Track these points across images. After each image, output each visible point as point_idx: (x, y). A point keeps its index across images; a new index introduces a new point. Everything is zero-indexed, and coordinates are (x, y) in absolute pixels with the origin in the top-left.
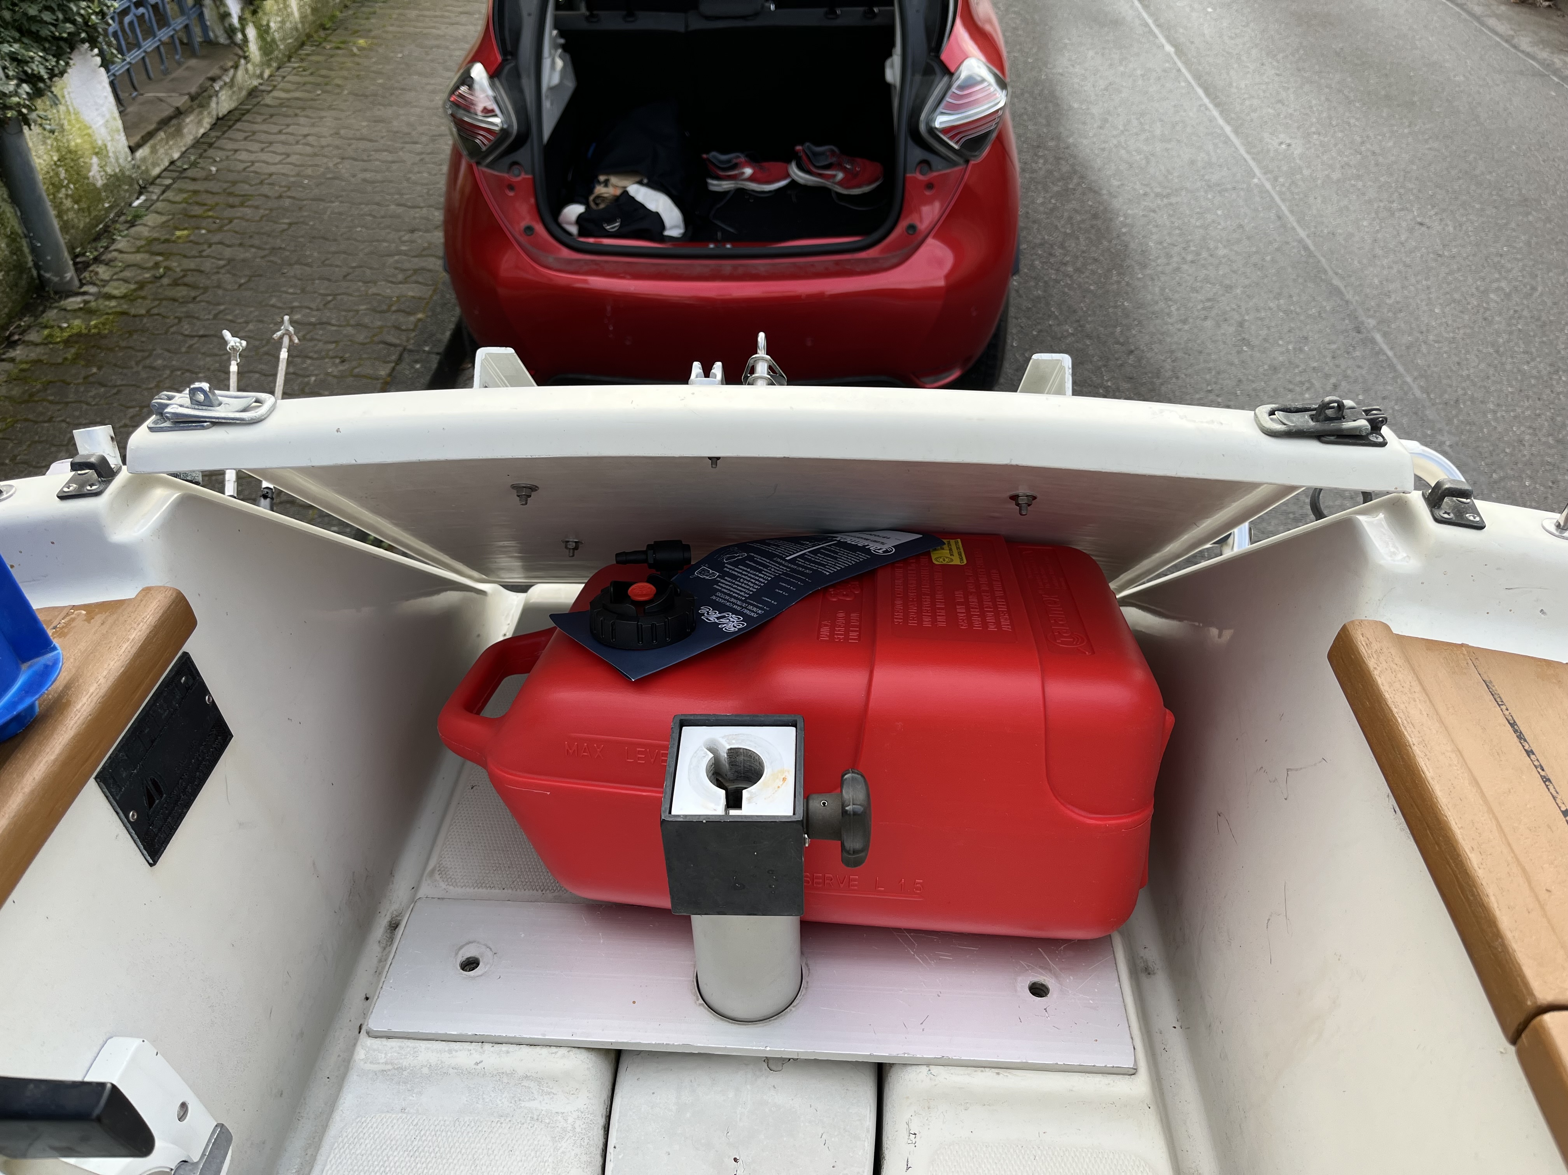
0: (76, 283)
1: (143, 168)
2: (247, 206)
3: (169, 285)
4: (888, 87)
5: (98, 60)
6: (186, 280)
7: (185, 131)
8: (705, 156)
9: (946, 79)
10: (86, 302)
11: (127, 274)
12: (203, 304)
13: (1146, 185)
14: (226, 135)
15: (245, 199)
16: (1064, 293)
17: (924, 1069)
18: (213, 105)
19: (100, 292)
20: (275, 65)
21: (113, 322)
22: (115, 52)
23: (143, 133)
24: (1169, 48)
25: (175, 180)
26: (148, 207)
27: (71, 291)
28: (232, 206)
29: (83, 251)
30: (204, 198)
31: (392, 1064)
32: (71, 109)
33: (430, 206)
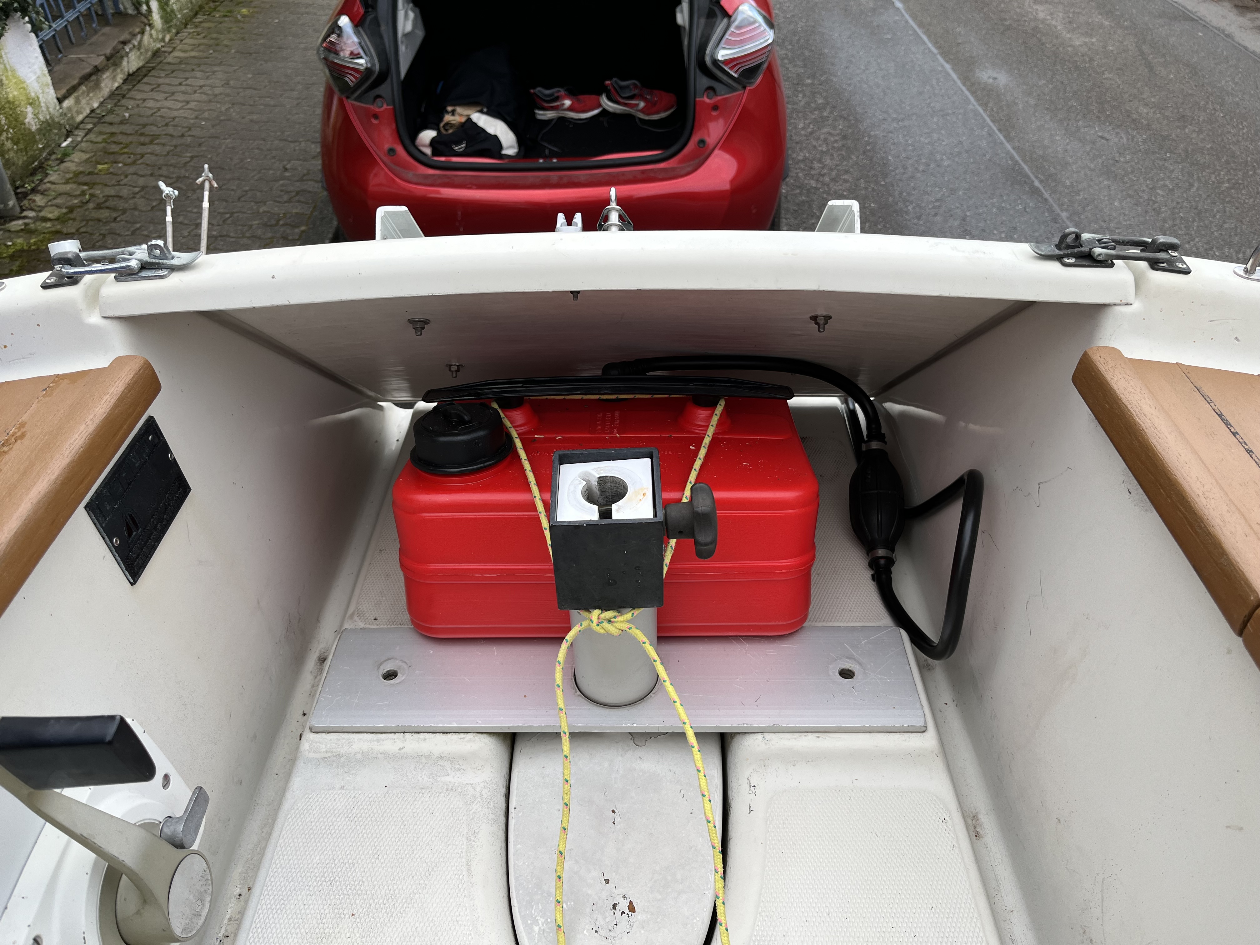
0: (18, 209)
1: (69, 115)
2: (156, 144)
3: (94, 208)
4: (678, 28)
5: (29, 26)
6: (107, 204)
7: (103, 85)
8: (532, 91)
9: (725, 21)
10: (26, 225)
11: (59, 201)
12: (123, 223)
13: (884, 112)
14: (136, 88)
15: (153, 138)
17: (759, 736)
18: (125, 63)
19: (37, 216)
20: (174, 31)
22: (43, 19)
23: (68, 87)
25: (95, 125)
26: (74, 147)
27: (13, 216)
28: (143, 144)
29: (22, 184)
30: (120, 138)
31: (332, 752)
32: (8, 67)
33: (308, 140)
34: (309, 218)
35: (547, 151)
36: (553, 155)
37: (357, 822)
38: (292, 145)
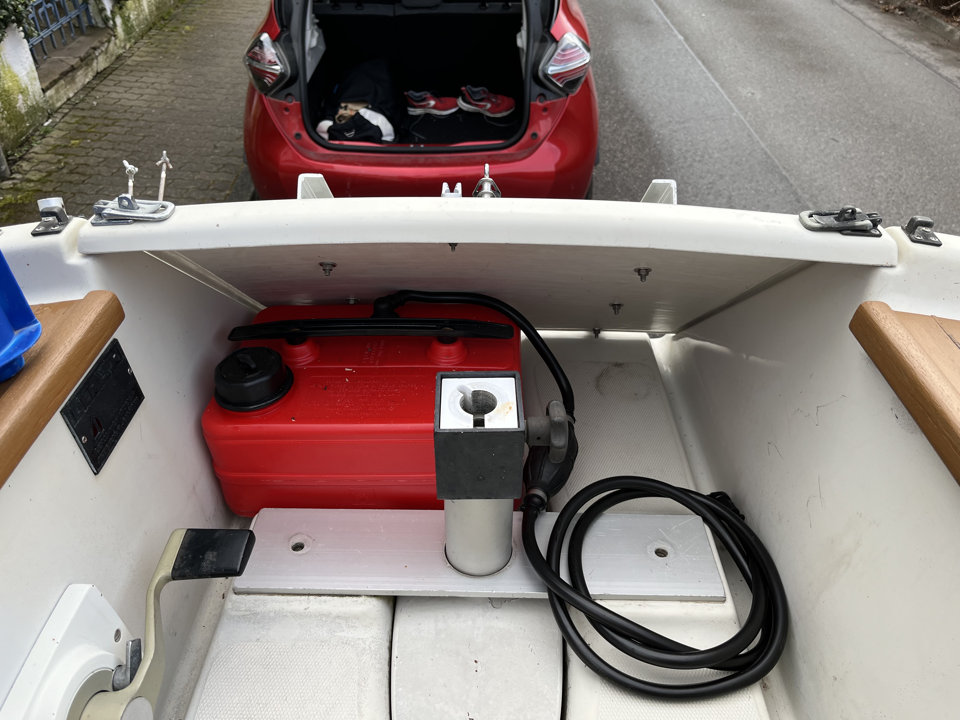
0: (8, 172)
1: (51, 102)
2: (117, 126)
3: (67, 173)
4: (518, 49)
5: (23, 34)
6: (78, 170)
7: (77, 80)
8: (406, 93)
9: (554, 45)
10: (15, 184)
11: (41, 167)
12: (89, 185)
13: (669, 116)
14: (103, 83)
15: (115, 121)
16: (623, 179)
18: (95, 64)
19: (23, 178)
20: (133, 41)
21: (32, 196)
22: (33, 29)
23: (50, 81)
24: (681, 37)
25: (70, 110)
26: (53, 126)
27: (5, 177)
28: (107, 126)
29: (13, 153)
30: (89, 120)
31: (250, 611)
32: (5, 64)
33: (233, 126)
34: (233, 185)
35: (416, 139)
36: (421, 142)
37: (269, 669)
38: (221, 129)
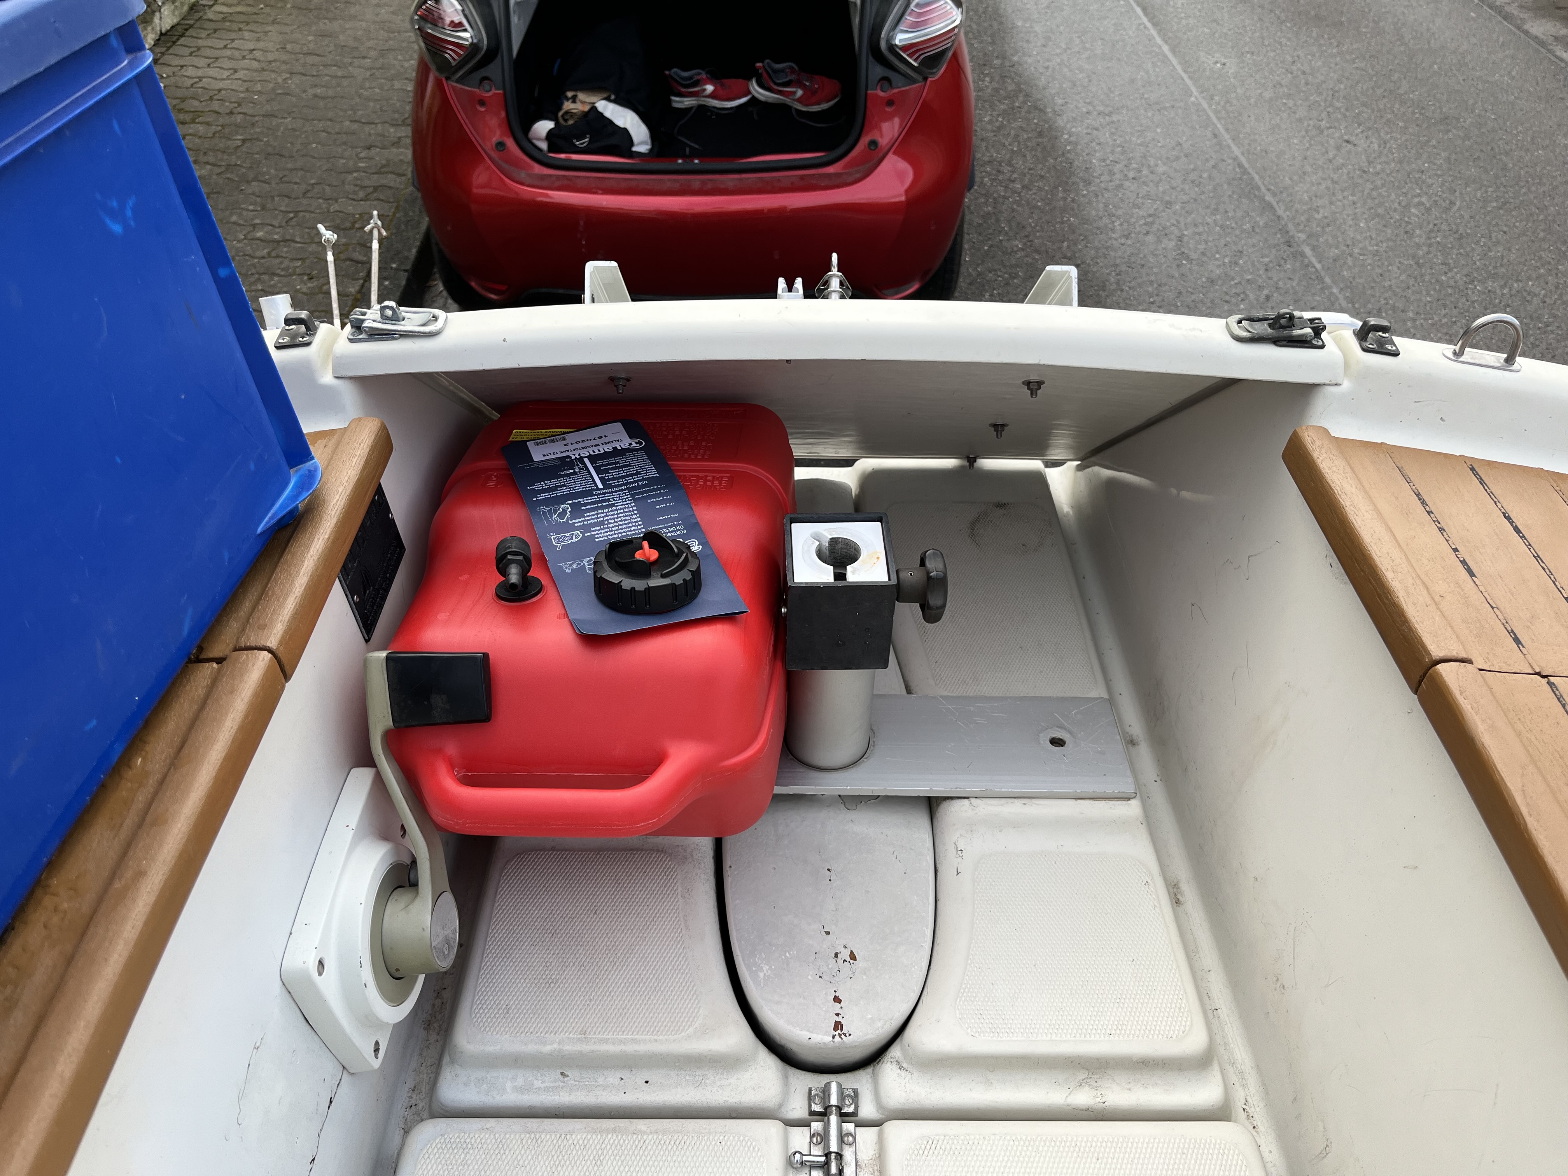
2: (198, 123)
8: (667, 73)
14: (170, 51)
15: (196, 115)
18: (156, 20)
34: (391, 220)
35: (688, 150)
36: (694, 154)
38: (367, 128)
